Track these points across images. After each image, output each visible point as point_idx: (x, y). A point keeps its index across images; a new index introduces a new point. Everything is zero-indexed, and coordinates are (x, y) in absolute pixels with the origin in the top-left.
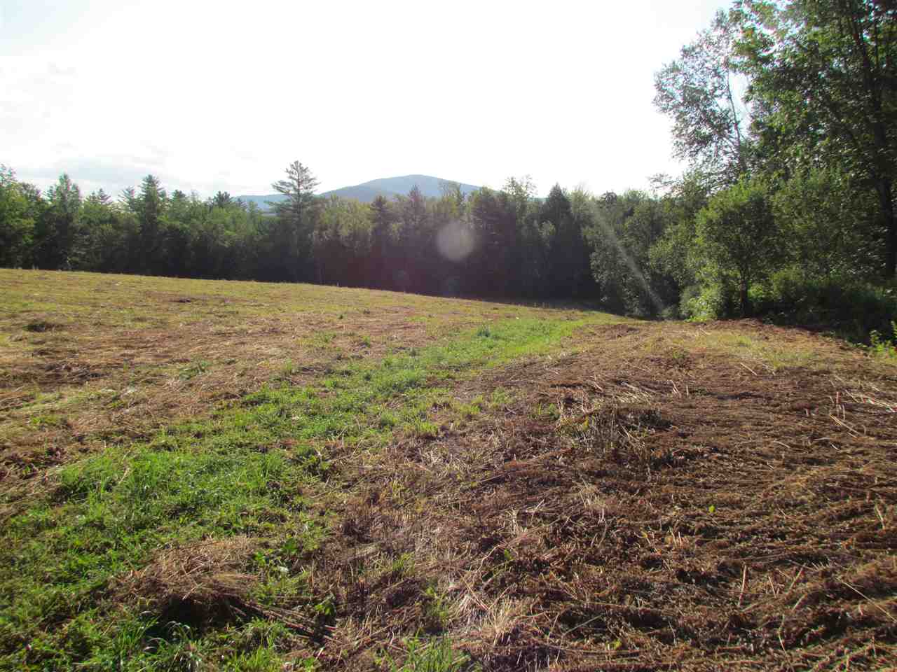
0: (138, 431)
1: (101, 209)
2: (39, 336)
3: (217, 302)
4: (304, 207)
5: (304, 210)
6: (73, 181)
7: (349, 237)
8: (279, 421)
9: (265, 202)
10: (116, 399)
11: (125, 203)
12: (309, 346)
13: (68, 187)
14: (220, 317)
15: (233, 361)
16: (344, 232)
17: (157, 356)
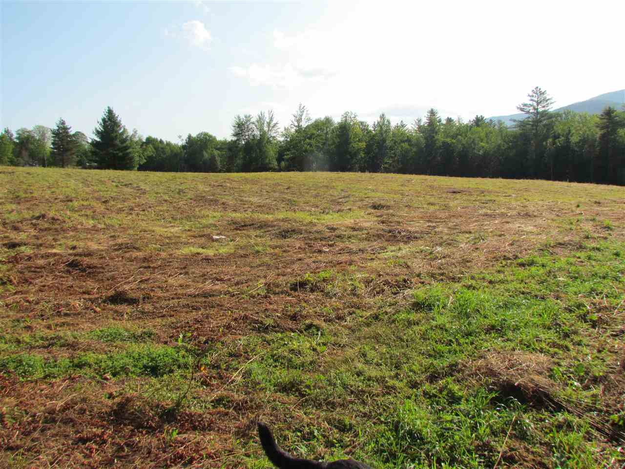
0: (451, 274)
1: (402, 134)
2: (379, 212)
3: (478, 193)
4: (541, 121)
5: (541, 124)
6: (387, 117)
7: (579, 142)
8: (549, 279)
9: (511, 120)
10: (431, 253)
11: (416, 128)
12: (559, 227)
13: (384, 122)
14: (483, 203)
15: (503, 235)
16: (574, 139)
17: (449, 228)
